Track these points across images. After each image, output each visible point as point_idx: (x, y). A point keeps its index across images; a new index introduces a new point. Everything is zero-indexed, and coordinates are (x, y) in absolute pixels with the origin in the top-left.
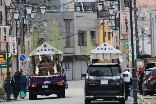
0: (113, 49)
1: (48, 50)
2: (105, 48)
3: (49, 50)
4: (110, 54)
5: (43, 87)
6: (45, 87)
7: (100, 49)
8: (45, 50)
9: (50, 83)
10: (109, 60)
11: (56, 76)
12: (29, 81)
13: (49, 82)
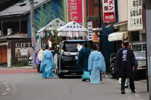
0: (81, 27)
2: (74, 27)
3: (61, 25)
4: (79, 31)
7: (69, 27)
10: (77, 37)
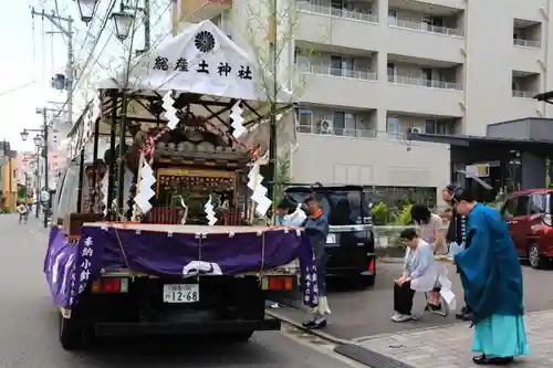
1: (221, 69)
3: (224, 69)
5: (171, 295)
6: (184, 292)
8: (203, 68)
9: (218, 271)
11: (259, 230)
12: (86, 252)
13: (215, 266)
